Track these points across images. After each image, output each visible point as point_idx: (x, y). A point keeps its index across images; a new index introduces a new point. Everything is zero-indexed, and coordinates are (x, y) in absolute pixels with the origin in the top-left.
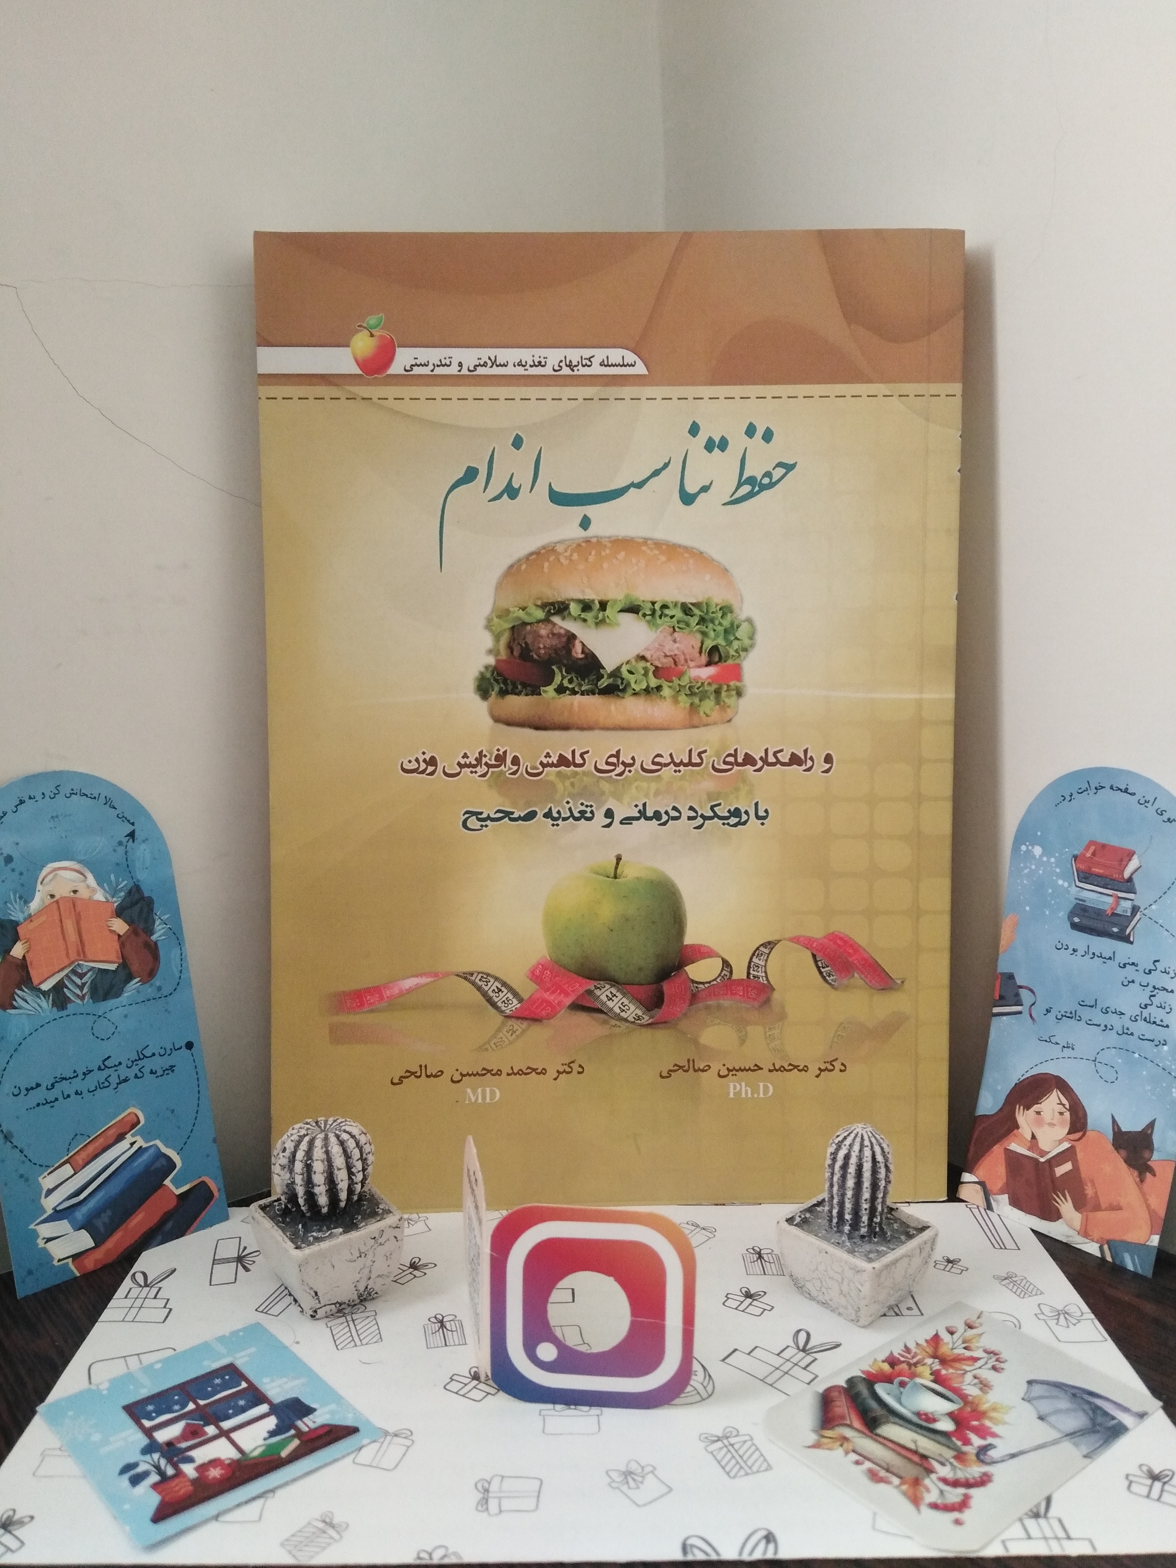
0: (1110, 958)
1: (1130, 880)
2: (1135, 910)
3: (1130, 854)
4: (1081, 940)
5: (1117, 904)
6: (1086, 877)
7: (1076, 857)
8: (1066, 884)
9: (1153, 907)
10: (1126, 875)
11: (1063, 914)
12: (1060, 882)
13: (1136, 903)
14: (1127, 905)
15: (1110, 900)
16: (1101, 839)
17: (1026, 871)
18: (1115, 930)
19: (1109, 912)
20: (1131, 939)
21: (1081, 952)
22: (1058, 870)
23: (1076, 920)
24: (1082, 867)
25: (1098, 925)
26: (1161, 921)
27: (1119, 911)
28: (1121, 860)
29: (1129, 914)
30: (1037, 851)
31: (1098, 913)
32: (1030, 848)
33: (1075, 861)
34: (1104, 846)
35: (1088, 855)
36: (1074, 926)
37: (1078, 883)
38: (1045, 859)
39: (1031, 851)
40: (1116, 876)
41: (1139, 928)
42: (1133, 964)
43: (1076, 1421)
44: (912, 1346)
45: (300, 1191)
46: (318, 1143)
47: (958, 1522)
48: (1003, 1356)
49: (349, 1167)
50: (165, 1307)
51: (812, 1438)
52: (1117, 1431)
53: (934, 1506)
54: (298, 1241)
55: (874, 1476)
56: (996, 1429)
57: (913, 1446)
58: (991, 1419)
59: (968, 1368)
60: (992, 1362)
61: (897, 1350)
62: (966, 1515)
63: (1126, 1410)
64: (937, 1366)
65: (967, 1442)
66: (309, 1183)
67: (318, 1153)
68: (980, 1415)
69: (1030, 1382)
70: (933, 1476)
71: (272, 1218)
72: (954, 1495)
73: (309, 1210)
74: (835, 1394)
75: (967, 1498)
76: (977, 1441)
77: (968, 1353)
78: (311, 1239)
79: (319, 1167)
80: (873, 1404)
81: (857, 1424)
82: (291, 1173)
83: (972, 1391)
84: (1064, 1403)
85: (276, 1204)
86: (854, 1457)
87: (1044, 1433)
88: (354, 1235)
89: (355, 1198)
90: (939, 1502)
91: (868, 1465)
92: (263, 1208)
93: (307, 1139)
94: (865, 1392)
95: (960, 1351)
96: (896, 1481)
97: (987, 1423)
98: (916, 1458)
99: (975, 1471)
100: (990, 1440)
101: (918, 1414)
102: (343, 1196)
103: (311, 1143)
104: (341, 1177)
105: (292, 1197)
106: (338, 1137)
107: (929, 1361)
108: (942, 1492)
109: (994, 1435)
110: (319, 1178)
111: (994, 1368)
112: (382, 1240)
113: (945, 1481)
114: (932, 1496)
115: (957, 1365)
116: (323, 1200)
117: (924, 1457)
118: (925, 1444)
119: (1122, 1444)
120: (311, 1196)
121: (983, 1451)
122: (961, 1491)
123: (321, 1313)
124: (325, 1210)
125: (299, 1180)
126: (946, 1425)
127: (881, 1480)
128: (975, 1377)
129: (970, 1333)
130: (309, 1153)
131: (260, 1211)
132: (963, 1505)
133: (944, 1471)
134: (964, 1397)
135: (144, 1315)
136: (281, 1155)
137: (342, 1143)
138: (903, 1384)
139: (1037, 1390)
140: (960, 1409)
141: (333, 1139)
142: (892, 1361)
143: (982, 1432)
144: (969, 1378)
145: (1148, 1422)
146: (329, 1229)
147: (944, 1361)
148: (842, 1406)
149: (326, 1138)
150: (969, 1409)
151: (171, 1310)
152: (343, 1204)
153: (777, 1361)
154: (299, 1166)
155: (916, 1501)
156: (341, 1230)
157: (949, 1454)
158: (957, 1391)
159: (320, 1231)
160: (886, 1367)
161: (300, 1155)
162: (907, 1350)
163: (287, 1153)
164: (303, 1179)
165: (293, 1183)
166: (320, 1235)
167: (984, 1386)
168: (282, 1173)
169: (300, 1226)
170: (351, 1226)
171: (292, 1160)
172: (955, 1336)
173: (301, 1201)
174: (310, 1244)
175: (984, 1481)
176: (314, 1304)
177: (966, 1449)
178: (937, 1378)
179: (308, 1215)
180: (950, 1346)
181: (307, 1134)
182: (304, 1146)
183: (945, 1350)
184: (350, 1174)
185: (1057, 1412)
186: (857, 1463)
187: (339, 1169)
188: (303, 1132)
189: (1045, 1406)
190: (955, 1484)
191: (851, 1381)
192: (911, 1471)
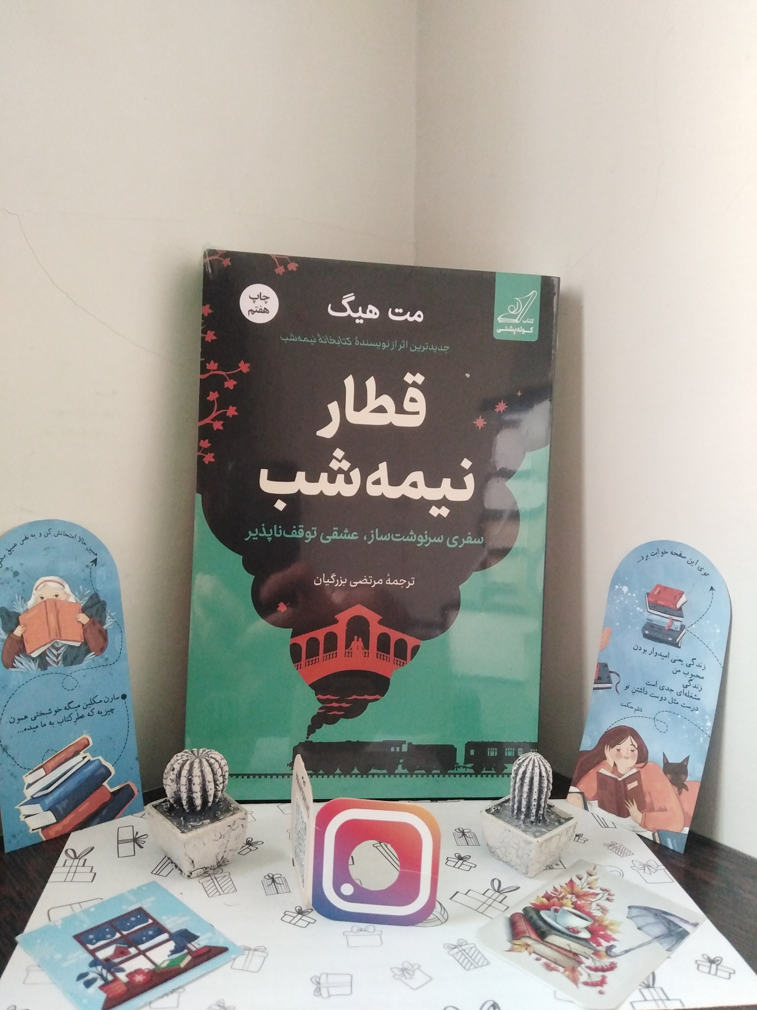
0: (666, 656)
1: (680, 609)
2: (683, 627)
3: (681, 594)
4: (649, 645)
5: (672, 623)
6: (654, 606)
7: (648, 594)
8: (642, 610)
9: (693, 626)
10: (678, 606)
11: (639, 628)
12: (638, 609)
13: (683, 623)
14: (678, 624)
15: (668, 621)
16: (664, 584)
17: (618, 601)
18: (670, 639)
19: (667, 628)
20: (679, 645)
21: (649, 652)
22: (637, 601)
23: (647, 632)
24: (652, 600)
25: (660, 636)
26: (697, 635)
27: (673, 628)
28: (675, 597)
29: (679, 630)
30: (625, 589)
31: (660, 629)
32: (621, 587)
33: (648, 596)
34: (665, 588)
35: (656, 593)
36: (645, 636)
37: (648, 609)
38: (629, 594)
39: (621, 589)
40: (672, 606)
41: (684, 639)
42: (680, 660)
43: (660, 929)
44: (558, 888)
45: (184, 796)
46: (196, 765)
47: (601, 993)
48: (612, 892)
49: (215, 781)
50: (91, 872)
51: (508, 945)
52: (683, 935)
53: (586, 984)
54: (183, 828)
55: (548, 967)
56: (614, 936)
57: (568, 948)
58: (610, 930)
59: (593, 900)
60: (606, 896)
61: (550, 890)
62: (605, 988)
63: (686, 922)
64: (575, 899)
65: (599, 944)
66: (190, 791)
67: (196, 772)
68: (605, 928)
69: (630, 907)
70: (583, 966)
71: (163, 813)
72: (597, 977)
73: (188, 808)
74: (517, 918)
75: (604, 978)
76: (605, 944)
77: (591, 891)
78: (190, 826)
79: (197, 781)
80: (540, 923)
81: (533, 936)
82: (177, 784)
83: (597, 913)
84: (651, 919)
85: (164, 804)
86: (534, 956)
87: (642, 937)
88: (217, 824)
89: (217, 800)
90: (589, 981)
91: (544, 960)
92: (155, 807)
93: (188, 762)
94: (535, 917)
95: (586, 890)
96: (562, 969)
97: (609, 932)
98: (571, 955)
99: (606, 962)
100: (612, 943)
101: (568, 929)
102: (211, 799)
103: (192, 765)
104: (211, 787)
105: (178, 800)
106: (208, 761)
107: (569, 896)
108: (589, 975)
109: (614, 940)
110: (197, 788)
111: (608, 899)
112: (234, 827)
113: (589, 968)
114: (584, 978)
115: (586, 898)
116: (198, 802)
117: (576, 954)
118: (575, 947)
119: (687, 942)
120: (191, 800)
121: (609, 948)
122: (600, 974)
123: (194, 874)
124: (199, 808)
125: (184, 789)
126: (585, 935)
127: (552, 969)
128: (598, 905)
129: (591, 879)
130: (190, 772)
131: (154, 809)
132: (602, 982)
133: (589, 962)
134: (593, 917)
135: (78, 877)
136: (171, 772)
137: (210, 765)
138: (556, 911)
139: (635, 912)
140: (592, 925)
141: (205, 763)
142: (548, 897)
143: (607, 938)
144: (594, 905)
145: (700, 928)
146: (201, 820)
147: (578, 896)
148: (523, 925)
149: (201, 762)
150: (597, 924)
151: (95, 874)
152: (210, 804)
153: (484, 899)
154: (183, 780)
155: (575, 981)
156: (209, 821)
157: (590, 952)
158: (589, 914)
159: (195, 821)
160: (545, 900)
161: (184, 773)
162: (555, 889)
163: (176, 772)
164: (186, 788)
165: (179, 790)
166: (195, 824)
167: (604, 910)
168: (172, 784)
169: (182, 818)
170: (215, 819)
171: (179, 775)
172: (583, 880)
173: (184, 803)
174: (190, 830)
175: (612, 967)
176: (190, 868)
177: (599, 948)
178: (576, 907)
179: (188, 811)
180: (580, 887)
181: (188, 760)
182: (187, 767)
183: (578, 889)
184: (216, 785)
185: (647, 924)
186: (537, 959)
187: (209, 782)
188: (185, 758)
189: (641, 921)
190: (596, 970)
191: (525, 910)
192: (570, 963)
